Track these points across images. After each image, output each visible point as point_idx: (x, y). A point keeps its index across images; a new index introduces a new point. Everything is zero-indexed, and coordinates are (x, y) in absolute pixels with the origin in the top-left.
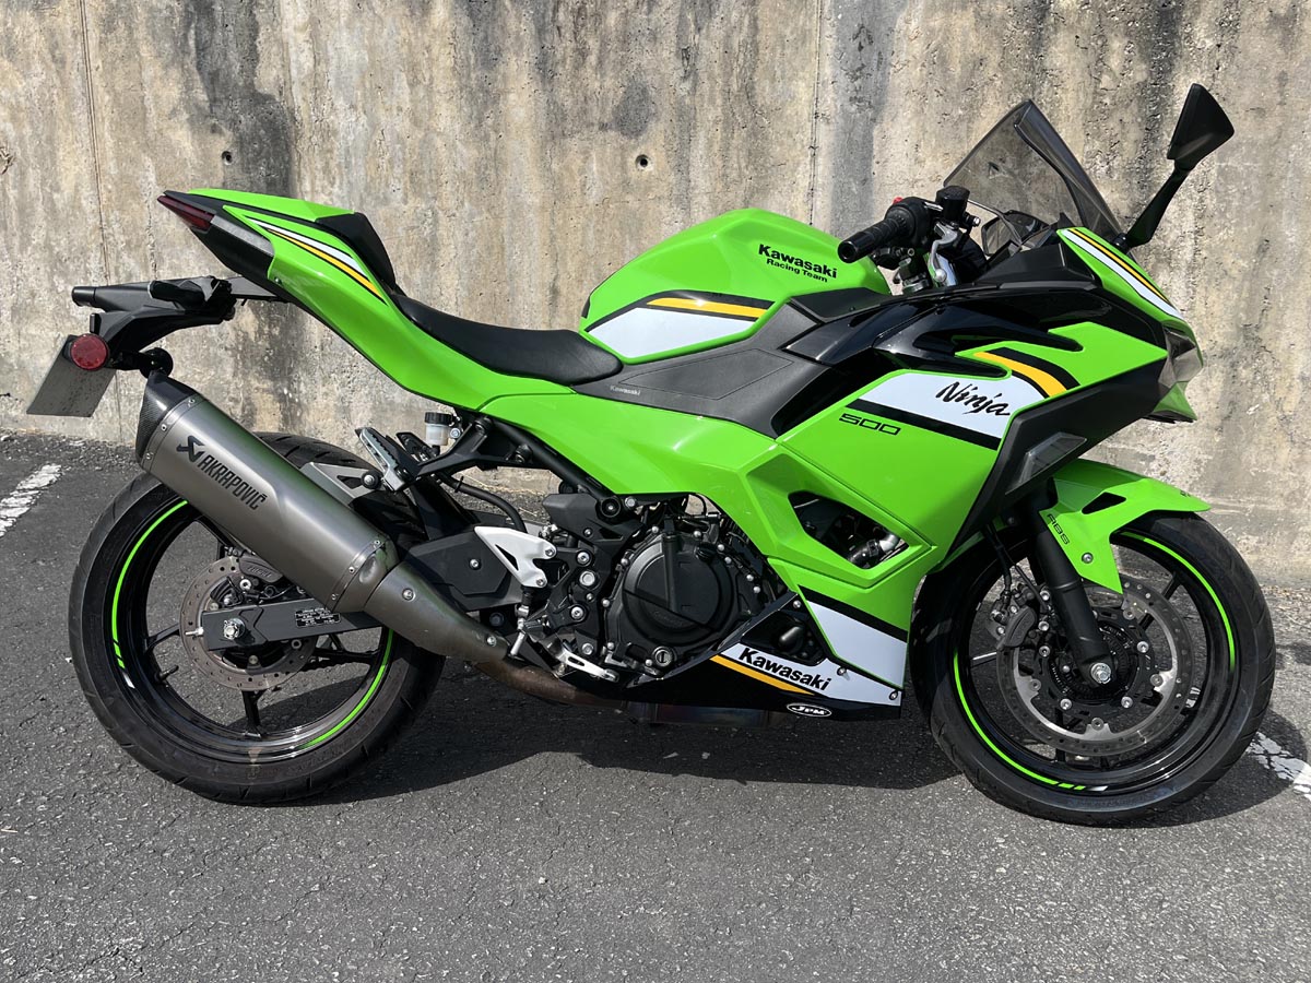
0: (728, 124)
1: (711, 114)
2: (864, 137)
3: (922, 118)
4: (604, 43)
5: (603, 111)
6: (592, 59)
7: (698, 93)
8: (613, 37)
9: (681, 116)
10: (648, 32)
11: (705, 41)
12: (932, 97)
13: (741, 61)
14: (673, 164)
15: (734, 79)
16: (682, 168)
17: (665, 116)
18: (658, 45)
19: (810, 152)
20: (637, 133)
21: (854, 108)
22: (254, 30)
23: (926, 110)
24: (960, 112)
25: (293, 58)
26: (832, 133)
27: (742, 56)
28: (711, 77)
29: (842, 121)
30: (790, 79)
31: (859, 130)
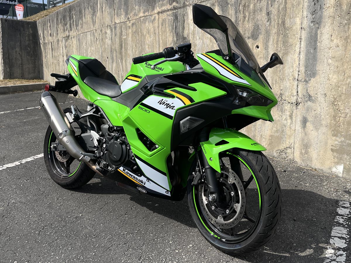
0: (278, 34)
1: (274, 31)
2: (315, 34)
3: (333, 25)
4: (249, 14)
5: (249, 33)
6: (247, 19)
7: (271, 25)
8: (251, 12)
9: (267, 33)
10: (259, 9)
11: (273, 9)
12: (337, 18)
13: (282, 14)
14: (264, 47)
15: (280, 19)
16: (267, 48)
17: (263, 33)
18: (262, 12)
19: (299, 41)
20: (256, 39)
21: (312, 25)
22: (184, 21)
23: (334, 22)
24: (346, 22)
25: (190, 27)
26: (306, 33)
27: (282, 12)
28: (274, 20)
29: (309, 29)
30: (295, 18)
31: (314, 32)
